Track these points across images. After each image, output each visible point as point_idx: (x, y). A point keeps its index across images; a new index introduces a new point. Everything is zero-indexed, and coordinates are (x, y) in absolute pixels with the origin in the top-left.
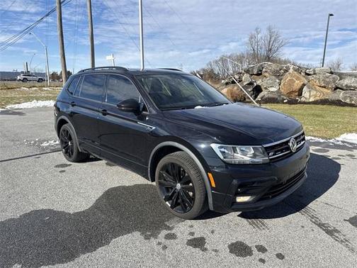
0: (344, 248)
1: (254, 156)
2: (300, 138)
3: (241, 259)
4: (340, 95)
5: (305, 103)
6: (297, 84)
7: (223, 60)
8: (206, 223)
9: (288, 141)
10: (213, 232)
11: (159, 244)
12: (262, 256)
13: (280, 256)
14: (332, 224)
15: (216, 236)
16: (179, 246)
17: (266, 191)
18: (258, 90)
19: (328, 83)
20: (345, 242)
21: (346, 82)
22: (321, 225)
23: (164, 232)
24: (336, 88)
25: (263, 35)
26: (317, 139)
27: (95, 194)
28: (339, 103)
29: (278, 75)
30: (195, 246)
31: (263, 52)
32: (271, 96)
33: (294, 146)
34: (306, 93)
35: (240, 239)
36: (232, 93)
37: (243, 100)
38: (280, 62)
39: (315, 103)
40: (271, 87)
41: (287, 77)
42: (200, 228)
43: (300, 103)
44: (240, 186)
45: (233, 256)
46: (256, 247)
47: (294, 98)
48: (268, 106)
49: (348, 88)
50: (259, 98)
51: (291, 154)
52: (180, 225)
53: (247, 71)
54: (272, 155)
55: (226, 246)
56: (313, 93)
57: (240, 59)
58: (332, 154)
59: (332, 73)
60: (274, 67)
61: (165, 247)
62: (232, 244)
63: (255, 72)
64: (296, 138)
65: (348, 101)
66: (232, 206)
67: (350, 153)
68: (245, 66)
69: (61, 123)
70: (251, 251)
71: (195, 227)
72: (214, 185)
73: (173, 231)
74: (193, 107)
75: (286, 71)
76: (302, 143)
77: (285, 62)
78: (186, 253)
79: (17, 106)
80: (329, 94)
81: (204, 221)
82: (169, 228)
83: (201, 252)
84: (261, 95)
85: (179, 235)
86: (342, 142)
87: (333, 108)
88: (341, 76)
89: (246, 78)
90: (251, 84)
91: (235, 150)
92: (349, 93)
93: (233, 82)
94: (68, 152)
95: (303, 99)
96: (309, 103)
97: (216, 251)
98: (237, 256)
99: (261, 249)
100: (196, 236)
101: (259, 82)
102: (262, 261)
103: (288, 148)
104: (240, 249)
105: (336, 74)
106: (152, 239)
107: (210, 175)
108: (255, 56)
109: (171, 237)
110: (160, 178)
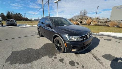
0: (101, 65)
1: (77, 39)
2: (90, 34)
3: (72, 67)
4: (99, 24)
5: (91, 25)
6: (90, 21)
7: (75, 16)
8: (65, 54)
9: (87, 35)
10: (66, 57)
11: (52, 60)
12: (78, 66)
13: (83, 67)
14: (98, 57)
15: (67, 58)
16: (57, 61)
17: (80, 48)
18: (81, 22)
19: (97, 21)
20: (101, 63)
21: (101, 21)
22: (95, 57)
23: (54, 56)
24: (99, 22)
25: (83, 11)
26: (94, 33)
27: (42, 45)
28: (99, 25)
29: (86, 19)
30: (61, 61)
31: (83, 15)
32: (84, 24)
33: (88, 36)
34: (92, 23)
35: (73, 60)
36: (76, 23)
37: (78, 24)
38: (87, 17)
39: (94, 25)
40: (84, 22)
41: (88, 20)
42: (63, 56)
43: (90, 25)
44: (73, 47)
45: (70, 65)
46: (77, 63)
47: (89, 24)
48: (83, 26)
49: (101, 22)
50: (82, 24)
51: (88, 38)
52: (59, 54)
53: (79, 19)
54: (82, 39)
55: (69, 62)
56: (93, 23)
57: (78, 16)
58: (98, 37)
59: (98, 19)
60: (85, 18)
61: (53, 61)
62: (70, 61)
63: (81, 19)
64: (89, 34)
65: (101, 25)
66: (71, 52)
67: (102, 37)
68: (79, 17)
69: (38, 29)
70: (75, 64)
71: (62, 55)
72: (66, 46)
73: (56, 56)
74: (63, 26)
75: (88, 18)
76: (91, 35)
77: (88, 17)
78: (58, 63)
79: (35, 25)
80: (97, 23)
81: (64, 54)
82: (56, 55)
83: (62, 63)
84: (82, 23)
85: (57, 57)
86: (100, 34)
87: (98, 26)
88: (100, 19)
89: (79, 20)
90: (80, 21)
91: (72, 37)
92: (101, 23)
93: (76, 21)
94: (40, 35)
95: (91, 24)
96: (92, 25)
97: (66, 63)
98: (71, 65)
99: (78, 64)
100: (62, 58)
101: (82, 21)
102: (78, 68)
103: (87, 37)
104: (72, 63)
105: (99, 19)
106: (51, 58)
107: (65, 44)
108: (81, 16)
109: (55, 58)
110: (55, 43)
